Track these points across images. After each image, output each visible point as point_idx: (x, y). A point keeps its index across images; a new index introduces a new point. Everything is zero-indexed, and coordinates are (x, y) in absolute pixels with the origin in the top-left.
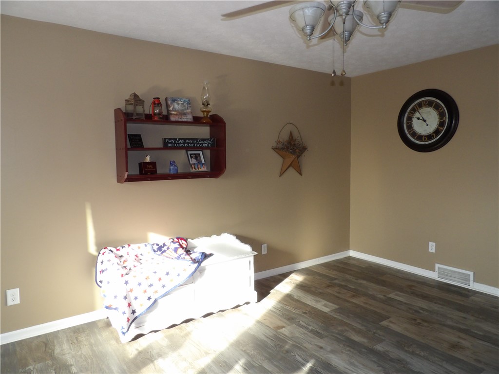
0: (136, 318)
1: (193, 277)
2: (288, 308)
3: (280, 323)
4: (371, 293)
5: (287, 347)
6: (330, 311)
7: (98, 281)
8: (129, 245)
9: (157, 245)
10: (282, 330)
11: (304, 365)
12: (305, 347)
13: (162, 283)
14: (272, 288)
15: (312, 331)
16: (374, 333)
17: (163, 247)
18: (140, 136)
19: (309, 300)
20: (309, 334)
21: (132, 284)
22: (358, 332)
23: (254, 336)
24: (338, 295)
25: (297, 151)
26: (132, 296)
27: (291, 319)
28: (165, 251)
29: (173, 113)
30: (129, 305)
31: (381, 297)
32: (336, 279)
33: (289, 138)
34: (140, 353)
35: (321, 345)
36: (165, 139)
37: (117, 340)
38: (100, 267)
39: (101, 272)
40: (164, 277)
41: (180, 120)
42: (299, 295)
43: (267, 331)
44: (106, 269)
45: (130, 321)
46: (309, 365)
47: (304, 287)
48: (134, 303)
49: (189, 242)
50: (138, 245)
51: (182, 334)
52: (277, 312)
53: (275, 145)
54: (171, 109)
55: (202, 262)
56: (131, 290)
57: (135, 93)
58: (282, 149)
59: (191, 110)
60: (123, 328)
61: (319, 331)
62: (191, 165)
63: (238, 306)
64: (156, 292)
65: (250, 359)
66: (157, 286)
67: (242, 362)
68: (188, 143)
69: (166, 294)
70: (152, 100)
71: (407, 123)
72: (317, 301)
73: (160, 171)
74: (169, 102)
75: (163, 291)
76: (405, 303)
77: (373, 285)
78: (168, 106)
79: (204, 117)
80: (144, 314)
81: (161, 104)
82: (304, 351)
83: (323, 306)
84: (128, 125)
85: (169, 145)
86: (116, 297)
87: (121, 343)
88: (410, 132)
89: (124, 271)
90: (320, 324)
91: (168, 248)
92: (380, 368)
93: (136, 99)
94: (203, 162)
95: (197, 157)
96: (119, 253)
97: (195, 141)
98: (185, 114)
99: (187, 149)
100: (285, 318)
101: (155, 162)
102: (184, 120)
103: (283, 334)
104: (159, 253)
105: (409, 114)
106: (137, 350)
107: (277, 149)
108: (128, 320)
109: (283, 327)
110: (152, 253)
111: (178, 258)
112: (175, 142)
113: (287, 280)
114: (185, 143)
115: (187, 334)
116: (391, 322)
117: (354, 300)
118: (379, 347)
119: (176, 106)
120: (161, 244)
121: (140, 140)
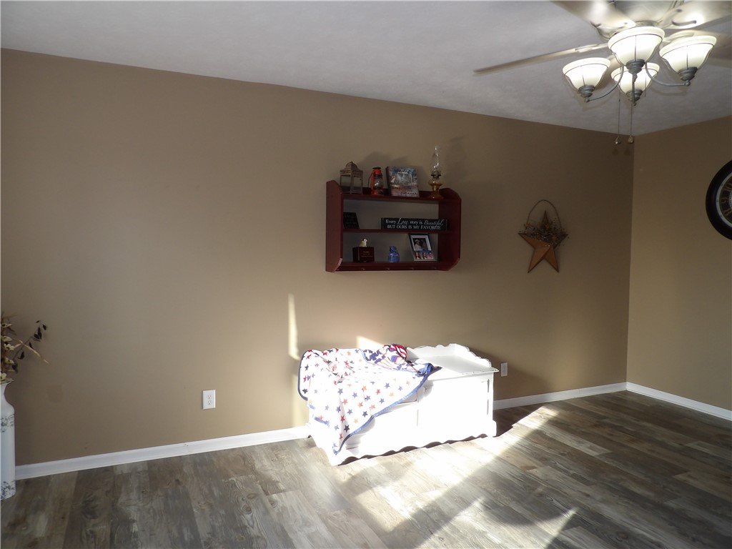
0: (349, 436)
1: (417, 394)
2: (539, 446)
3: (530, 463)
4: (660, 439)
5: (540, 490)
6: (598, 456)
7: (301, 389)
8: (337, 350)
9: (370, 352)
10: (533, 471)
11: (565, 512)
12: (566, 493)
13: (380, 396)
14: (515, 421)
15: (573, 476)
16: (664, 487)
17: (377, 355)
18: (354, 214)
19: (569, 441)
20: (570, 478)
21: (347, 394)
22: (641, 483)
23: (495, 474)
24: (609, 437)
25: (554, 238)
26: (346, 408)
27: (544, 460)
28: (380, 360)
29: (395, 186)
30: (343, 419)
31: (676, 445)
32: (605, 418)
33: (543, 221)
34: (354, 478)
35: (587, 492)
36: (385, 219)
37: (325, 461)
38: (303, 373)
39: (305, 379)
40: (383, 389)
41: (404, 195)
42: (553, 432)
43: (512, 470)
44: (313, 376)
45: (343, 439)
46: (571, 513)
47: (560, 423)
48: (347, 417)
49: (409, 352)
50: (347, 350)
51: (402, 463)
52: (524, 450)
53: (523, 229)
54: (393, 181)
55: (428, 375)
56: (345, 402)
57: (352, 162)
58: (533, 235)
59: (417, 182)
60: (335, 445)
61: (585, 477)
62: (415, 252)
63: (471, 438)
64: (373, 407)
65: (492, 498)
66: (375, 399)
67: (481, 500)
68: (412, 225)
69: (384, 412)
70: (371, 171)
71: (721, 201)
72: (580, 442)
73: (377, 259)
74: (391, 173)
75: (380, 407)
76: (713, 456)
77: (663, 429)
78: (389, 178)
79: (434, 191)
80: (358, 433)
81: (381, 175)
82: (563, 496)
83: (587, 448)
84: (345, 201)
85: (389, 227)
86: (327, 408)
87: (330, 466)
88: (727, 212)
89: (336, 379)
90: (585, 469)
91: (383, 357)
92: (672, 527)
93: (354, 169)
94: (430, 249)
95: (422, 242)
96: (328, 358)
97: (421, 223)
98: (409, 188)
99: (410, 232)
100: (536, 458)
101: (373, 248)
102: (408, 195)
103: (536, 476)
104: (372, 361)
105: (724, 187)
106: (350, 474)
107: (525, 234)
108: (341, 437)
109: (534, 468)
110: (364, 361)
111: (399, 368)
112: (397, 222)
113: (534, 414)
114: (409, 224)
115: (408, 464)
116: (689, 476)
117: (634, 446)
118: (672, 504)
119: (399, 177)
120: (375, 351)
121: (356, 220)
